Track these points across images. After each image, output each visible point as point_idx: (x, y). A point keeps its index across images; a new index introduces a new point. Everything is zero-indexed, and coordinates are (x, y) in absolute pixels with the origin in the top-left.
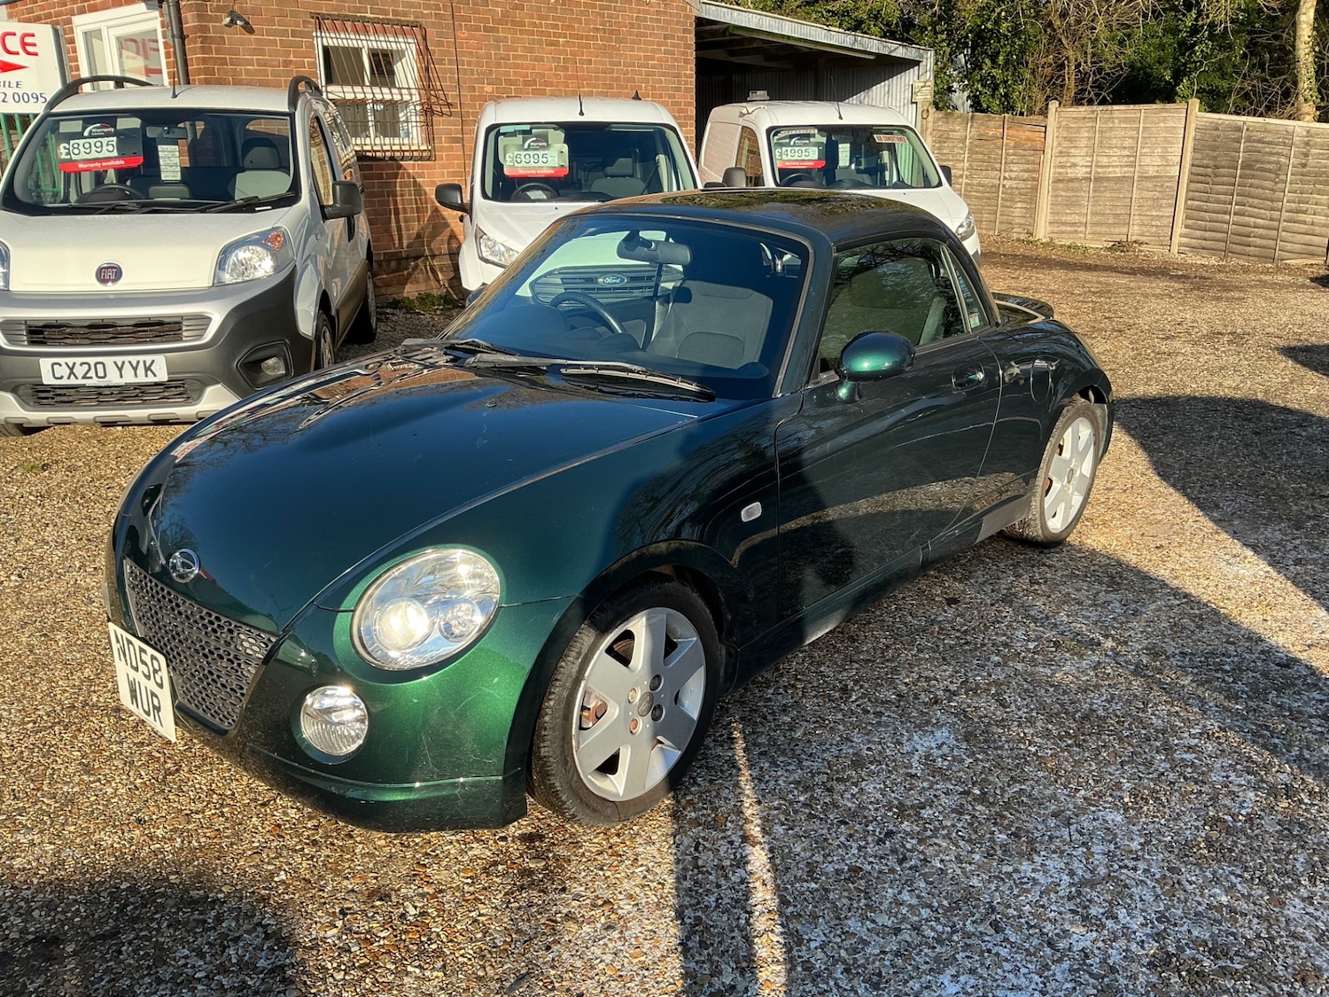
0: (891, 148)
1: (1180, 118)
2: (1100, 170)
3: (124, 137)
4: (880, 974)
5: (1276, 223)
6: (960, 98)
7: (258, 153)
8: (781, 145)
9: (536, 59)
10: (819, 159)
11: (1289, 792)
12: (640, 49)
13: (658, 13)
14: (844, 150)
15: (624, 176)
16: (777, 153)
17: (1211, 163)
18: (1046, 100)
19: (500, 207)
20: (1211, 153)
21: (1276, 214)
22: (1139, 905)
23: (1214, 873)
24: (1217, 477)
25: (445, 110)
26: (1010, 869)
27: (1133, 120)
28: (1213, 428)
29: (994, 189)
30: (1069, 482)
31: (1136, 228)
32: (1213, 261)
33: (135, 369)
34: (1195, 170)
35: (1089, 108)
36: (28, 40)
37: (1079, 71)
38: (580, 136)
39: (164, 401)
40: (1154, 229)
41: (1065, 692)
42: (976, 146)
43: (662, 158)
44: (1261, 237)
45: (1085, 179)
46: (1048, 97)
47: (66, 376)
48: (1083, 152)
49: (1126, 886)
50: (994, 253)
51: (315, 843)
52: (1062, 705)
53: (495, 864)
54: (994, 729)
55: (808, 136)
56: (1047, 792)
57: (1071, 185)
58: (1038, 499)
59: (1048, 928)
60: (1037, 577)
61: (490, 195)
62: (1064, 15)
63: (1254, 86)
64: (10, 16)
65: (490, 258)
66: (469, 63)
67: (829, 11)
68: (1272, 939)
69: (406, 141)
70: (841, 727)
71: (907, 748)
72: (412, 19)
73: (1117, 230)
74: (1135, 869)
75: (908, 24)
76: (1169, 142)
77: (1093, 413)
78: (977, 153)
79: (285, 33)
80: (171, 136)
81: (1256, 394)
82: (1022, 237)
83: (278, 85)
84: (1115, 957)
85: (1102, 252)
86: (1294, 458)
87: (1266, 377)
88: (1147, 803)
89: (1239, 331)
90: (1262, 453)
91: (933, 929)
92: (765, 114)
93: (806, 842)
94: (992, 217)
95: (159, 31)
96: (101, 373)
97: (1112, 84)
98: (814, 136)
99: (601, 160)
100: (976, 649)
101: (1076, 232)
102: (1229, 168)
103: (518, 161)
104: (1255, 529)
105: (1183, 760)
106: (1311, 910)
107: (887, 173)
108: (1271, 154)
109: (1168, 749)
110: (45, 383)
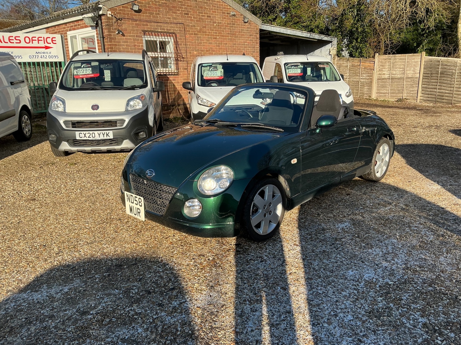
0: (324, 69)
1: (419, 58)
2: (393, 76)
3: (93, 68)
4: (333, 270)
5: (452, 92)
6: (345, 53)
7: (131, 73)
8: (289, 69)
9: (210, 43)
10: (301, 73)
11: (443, 236)
12: (242, 39)
13: (248, 28)
14: (309, 70)
15: (240, 79)
16: (287, 71)
17: (430, 73)
18: (375, 53)
19: (204, 88)
20: (430, 69)
21: (452, 89)
22: (401, 258)
23: (421, 252)
24: (428, 164)
25: (182, 59)
26: (366, 251)
27: (403, 59)
28: (428, 152)
29: (357, 82)
30: (382, 162)
31: (405, 94)
32: (431, 105)
33: (104, 135)
34: (425, 75)
35: (389, 55)
36: (53, 39)
37: (385, 43)
38: (227, 67)
39: (111, 144)
40: (411, 94)
41: (381, 215)
42: (351, 68)
43: (252, 73)
44: (447, 96)
45: (388, 78)
46: (375, 52)
47: (83, 137)
48: (387, 70)
49: (397, 254)
50: (358, 103)
51: (182, 246)
52: (380, 218)
53: (230, 249)
54: (361, 223)
55: (297, 66)
56: (376, 236)
57: (383, 80)
58: (373, 166)
59: (376, 262)
60: (373, 189)
61: (200, 85)
62: (380, 25)
63: (444, 47)
64: (47, 32)
65: (201, 103)
66: (190, 45)
67: (302, 26)
68: (435, 265)
69: (170, 69)
70: (318, 222)
71: (337, 226)
72: (172, 31)
73: (399, 95)
74: (400, 251)
75: (327, 29)
76: (416, 66)
77: (389, 142)
78: (352, 71)
79: (134, 36)
80: (108, 67)
81: (442, 143)
82: (367, 98)
83: (139, 52)
84: (394, 267)
85: (394, 102)
86: (453, 159)
87: (446, 138)
88: (403, 238)
89: (438, 125)
90: (442, 158)
91: (346, 262)
92: (283, 59)
93: (311, 246)
94: (357, 91)
95: (96, 36)
96: (94, 136)
97: (397, 47)
98: (299, 65)
99: (232, 74)
100: (355, 205)
101: (385, 96)
102: (436, 74)
103: (208, 75)
104: (439, 177)
105: (414, 229)
106: (446, 259)
107: (323, 77)
108: (450, 69)
109: (410, 227)
110: (77, 139)
